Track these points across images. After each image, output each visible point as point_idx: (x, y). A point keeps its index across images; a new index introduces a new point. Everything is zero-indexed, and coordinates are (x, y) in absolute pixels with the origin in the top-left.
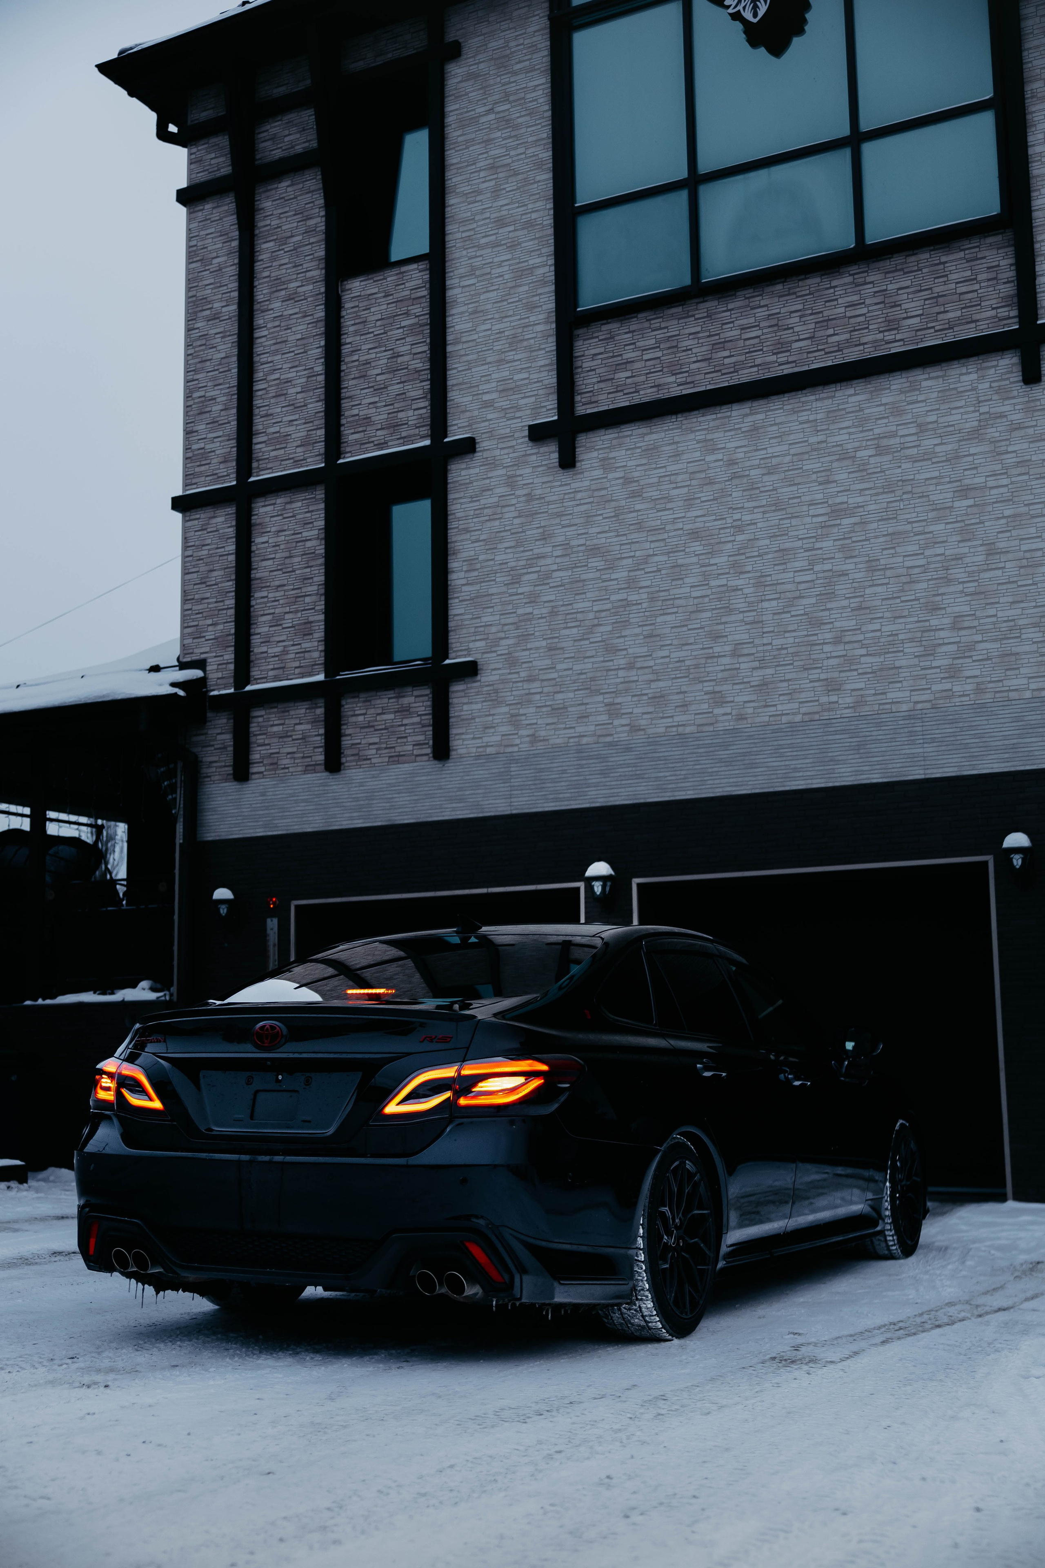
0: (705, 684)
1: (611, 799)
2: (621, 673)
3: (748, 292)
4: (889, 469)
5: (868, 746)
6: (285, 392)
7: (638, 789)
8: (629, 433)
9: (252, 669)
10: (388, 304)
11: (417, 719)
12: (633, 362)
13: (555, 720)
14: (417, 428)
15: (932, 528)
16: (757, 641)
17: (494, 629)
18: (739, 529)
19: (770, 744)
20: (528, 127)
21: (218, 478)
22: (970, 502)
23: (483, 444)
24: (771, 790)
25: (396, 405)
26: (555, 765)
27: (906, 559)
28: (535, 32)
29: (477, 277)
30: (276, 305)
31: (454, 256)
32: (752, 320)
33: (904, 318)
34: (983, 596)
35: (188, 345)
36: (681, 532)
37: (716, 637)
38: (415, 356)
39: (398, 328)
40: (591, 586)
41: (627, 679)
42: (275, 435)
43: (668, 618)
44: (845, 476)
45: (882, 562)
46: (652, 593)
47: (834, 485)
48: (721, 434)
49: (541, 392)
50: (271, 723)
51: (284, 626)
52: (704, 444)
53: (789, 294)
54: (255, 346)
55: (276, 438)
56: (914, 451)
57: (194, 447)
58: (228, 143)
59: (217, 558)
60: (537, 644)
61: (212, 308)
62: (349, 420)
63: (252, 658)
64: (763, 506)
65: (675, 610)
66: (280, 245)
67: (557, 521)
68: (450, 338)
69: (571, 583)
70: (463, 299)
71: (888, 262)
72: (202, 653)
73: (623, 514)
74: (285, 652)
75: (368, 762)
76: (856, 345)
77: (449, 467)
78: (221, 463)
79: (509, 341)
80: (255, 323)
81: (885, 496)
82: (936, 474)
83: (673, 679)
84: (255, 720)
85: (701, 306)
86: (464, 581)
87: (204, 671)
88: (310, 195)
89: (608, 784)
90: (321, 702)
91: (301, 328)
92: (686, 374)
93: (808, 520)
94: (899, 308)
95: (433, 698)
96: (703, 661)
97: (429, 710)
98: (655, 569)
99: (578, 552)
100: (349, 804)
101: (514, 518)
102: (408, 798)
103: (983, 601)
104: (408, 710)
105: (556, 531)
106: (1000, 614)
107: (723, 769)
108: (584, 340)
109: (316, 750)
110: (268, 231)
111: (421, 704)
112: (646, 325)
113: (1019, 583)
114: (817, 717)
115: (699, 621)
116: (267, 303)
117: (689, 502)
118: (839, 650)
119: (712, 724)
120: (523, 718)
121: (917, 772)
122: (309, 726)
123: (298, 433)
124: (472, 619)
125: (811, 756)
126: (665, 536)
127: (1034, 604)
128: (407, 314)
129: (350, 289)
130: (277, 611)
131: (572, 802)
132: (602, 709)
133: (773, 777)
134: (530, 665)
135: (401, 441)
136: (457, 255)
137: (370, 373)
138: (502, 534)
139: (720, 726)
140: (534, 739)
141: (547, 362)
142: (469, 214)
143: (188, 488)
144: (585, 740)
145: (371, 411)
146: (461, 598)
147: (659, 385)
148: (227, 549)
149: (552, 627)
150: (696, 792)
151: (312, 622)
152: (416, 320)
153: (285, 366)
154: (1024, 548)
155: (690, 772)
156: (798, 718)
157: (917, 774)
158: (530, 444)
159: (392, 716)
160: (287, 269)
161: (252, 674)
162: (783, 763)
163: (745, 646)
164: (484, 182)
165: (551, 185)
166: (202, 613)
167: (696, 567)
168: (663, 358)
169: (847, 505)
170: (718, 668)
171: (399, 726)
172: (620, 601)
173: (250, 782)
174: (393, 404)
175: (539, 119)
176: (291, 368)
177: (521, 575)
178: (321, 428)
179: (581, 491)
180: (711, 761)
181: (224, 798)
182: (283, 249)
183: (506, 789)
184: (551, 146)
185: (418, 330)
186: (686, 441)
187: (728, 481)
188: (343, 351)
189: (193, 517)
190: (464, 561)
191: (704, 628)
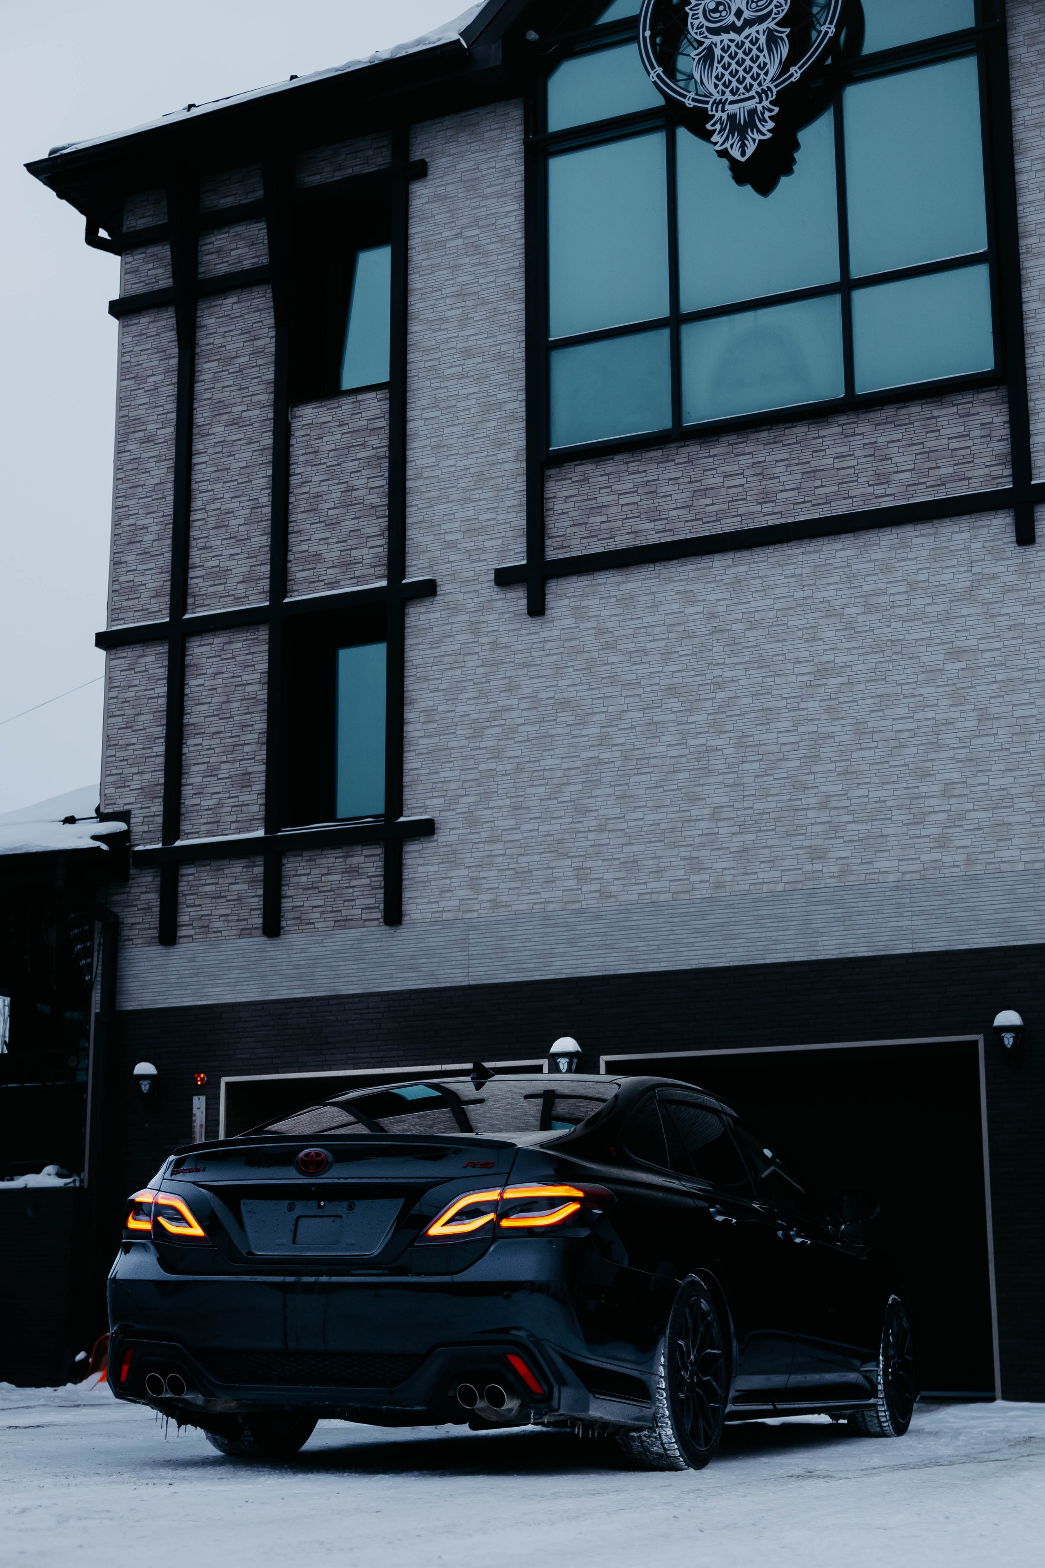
0: (682, 849)
1: (578, 970)
2: (591, 836)
3: (732, 438)
4: (878, 628)
5: (854, 918)
6: (226, 523)
7: (608, 959)
8: (604, 581)
9: (183, 823)
10: (343, 434)
11: (367, 881)
12: (608, 506)
14: (372, 567)
15: (922, 691)
16: (737, 805)
17: (453, 786)
18: (720, 686)
19: (750, 914)
20: (498, 255)
21: (149, 614)
22: (962, 665)
23: (444, 588)
24: (751, 963)
25: (349, 542)
26: (518, 933)
27: (894, 722)
28: (508, 155)
29: (441, 409)
30: (218, 429)
31: (415, 386)
32: (736, 467)
33: (895, 473)
34: (974, 763)
35: (117, 469)
36: (657, 687)
37: (694, 799)
38: (372, 491)
39: (353, 460)
40: (560, 742)
41: (597, 842)
42: (214, 570)
43: (642, 778)
44: (831, 633)
45: (870, 724)
46: (626, 751)
47: (821, 642)
48: (702, 586)
49: (509, 534)
50: (203, 882)
51: (220, 776)
52: (684, 595)
53: (775, 442)
54: (193, 473)
55: (215, 572)
56: (904, 610)
57: (122, 579)
58: (169, 253)
59: (146, 701)
60: (500, 803)
61: (146, 430)
62: (296, 556)
63: (183, 810)
64: (745, 663)
65: (650, 770)
66: (223, 366)
67: (525, 671)
68: (410, 473)
69: (538, 738)
70: (425, 432)
71: (878, 414)
72: (125, 804)
73: (596, 666)
74: (220, 805)
75: (312, 926)
76: (845, 498)
77: (407, 611)
78: (152, 597)
79: (475, 478)
80: (194, 448)
81: (873, 656)
82: (927, 635)
83: (648, 842)
84: (185, 878)
85: (682, 450)
86: (421, 733)
87: (128, 824)
88: (259, 313)
89: (576, 954)
90: (260, 860)
91: (246, 455)
92: (665, 522)
93: (793, 678)
94: (889, 462)
95: (385, 858)
96: (680, 825)
97: (381, 871)
98: (629, 726)
99: (546, 705)
100: (289, 972)
101: (478, 667)
102: (356, 967)
103: (974, 769)
104: (357, 871)
105: (522, 683)
106: (992, 782)
107: (699, 939)
108: (556, 481)
109: (253, 913)
110: (211, 350)
111: (371, 864)
112: (624, 467)
113: (1012, 751)
114: (800, 886)
115: (675, 782)
116: (208, 427)
117: (667, 656)
118: (824, 817)
119: (687, 892)
120: (484, 881)
121: (904, 946)
122: (246, 886)
123: (240, 568)
124: (429, 774)
125: (793, 927)
126: (641, 691)
127: (1027, 772)
128: (363, 445)
129: (301, 416)
130: (212, 760)
131: (536, 973)
132: (569, 874)
133: (752, 949)
134: (493, 825)
135: (355, 581)
136: (419, 385)
137: (320, 507)
138: (464, 684)
139: (697, 894)
140: (495, 904)
141: (516, 502)
142: (433, 342)
143: (114, 623)
144: (551, 907)
145: (321, 547)
146: (417, 752)
147: (636, 532)
148: (157, 691)
149: (517, 785)
150: (671, 963)
151: (251, 773)
152: (373, 452)
153: (226, 495)
154: (1017, 714)
155: (664, 942)
156: (780, 887)
157: (905, 948)
158: (496, 589)
159: (339, 877)
160: (230, 391)
161: (182, 828)
162: (763, 935)
163: (725, 810)
164: (449, 310)
165: (523, 316)
166: (126, 760)
167: (672, 724)
168: (640, 504)
169: (832, 665)
170: (695, 832)
171: (347, 887)
172: (591, 758)
173: (177, 946)
174: (346, 541)
175: (511, 246)
176: (233, 498)
177: (484, 728)
178: (266, 564)
179: (550, 641)
180: (685, 931)
181: (146, 964)
182: (227, 370)
183: (463, 958)
184: (524, 275)
185: (374, 463)
186: (662, 592)
187: (709, 634)
188: (292, 482)
189: (117, 656)
190: (421, 712)
191: (681, 789)
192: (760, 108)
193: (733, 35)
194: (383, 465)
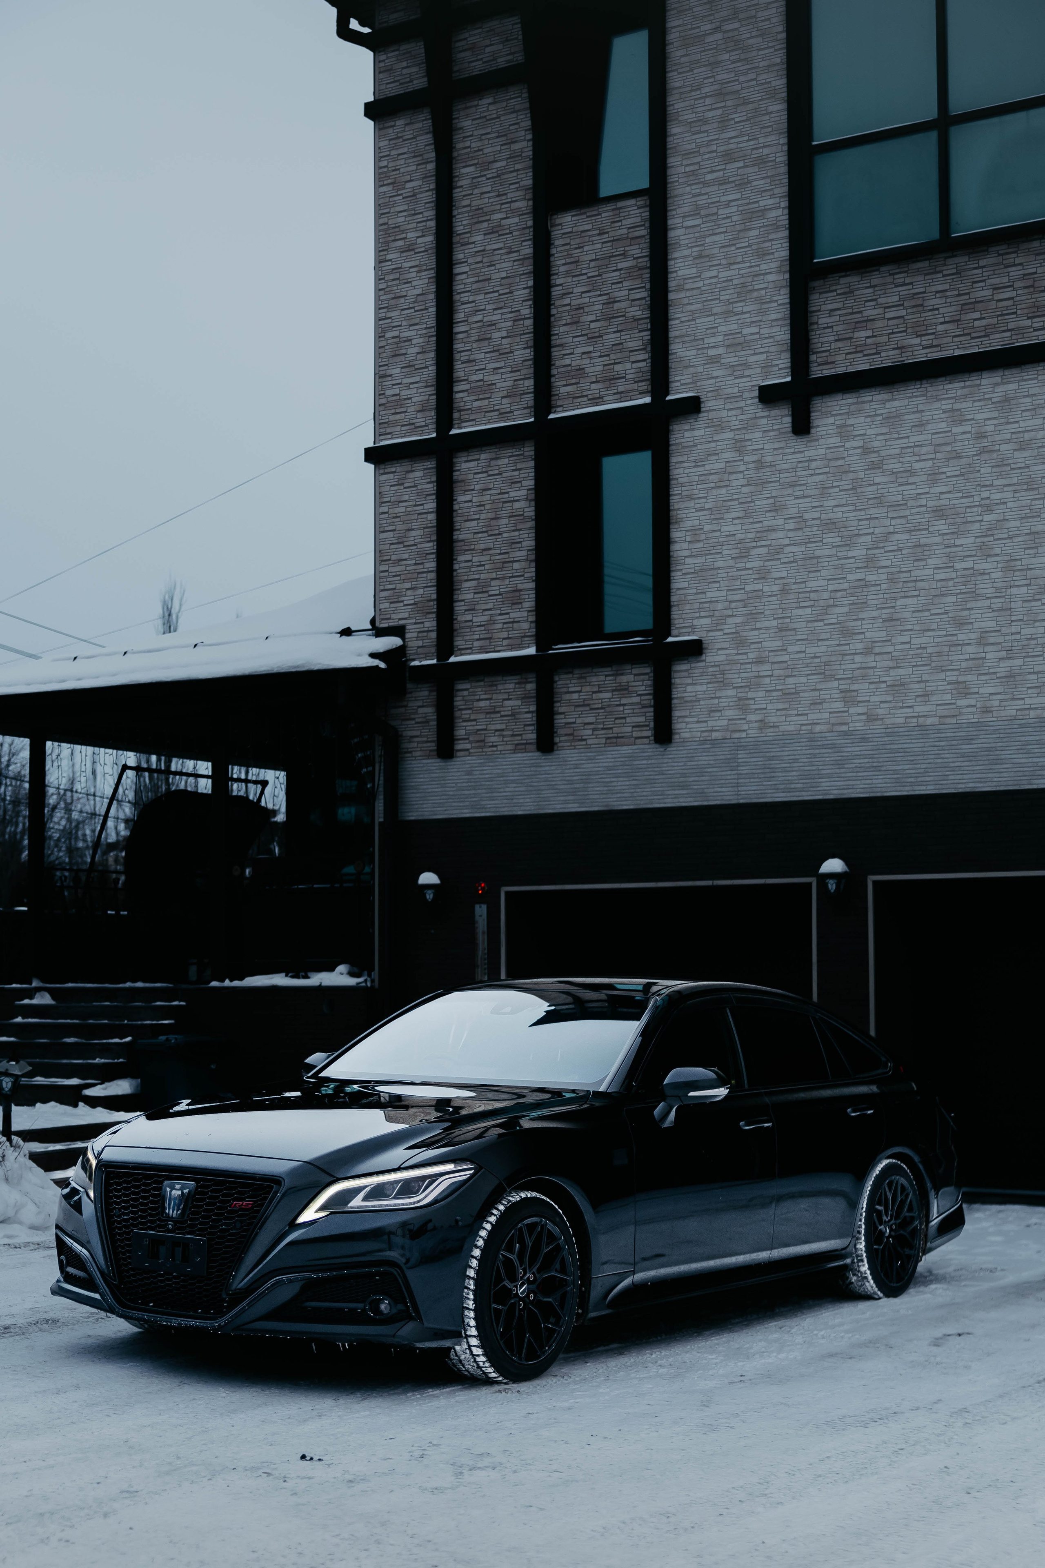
0: (948, 673)
1: (846, 791)
2: (858, 658)
3: (1002, 249)
6: (489, 336)
7: (874, 781)
8: (870, 398)
9: (455, 639)
10: (603, 243)
11: (637, 699)
12: (873, 320)
13: (786, 706)
14: (635, 382)
16: (1004, 630)
17: (720, 606)
18: (988, 508)
19: (1017, 739)
20: (759, 50)
21: (416, 428)
23: (709, 404)
24: (1017, 788)
25: (612, 357)
26: (786, 753)
29: (702, 217)
30: (478, 238)
31: (676, 192)
32: (1006, 279)
35: (379, 279)
36: (924, 509)
37: (961, 623)
38: (634, 303)
39: (614, 271)
40: (826, 564)
41: (864, 665)
42: (479, 384)
43: (909, 601)
46: (892, 573)
48: (970, 404)
49: (772, 349)
50: (477, 697)
51: (490, 593)
52: (951, 414)
54: (455, 283)
55: (479, 387)
57: (388, 393)
58: (423, 51)
59: (416, 517)
60: (767, 624)
61: (406, 238)
62: (559, 370)
63: (456, 626)
64: (1014, 484)
65: (917, 593)
66: (481, 171)
67: (790, 491)
68: (672, 284)
69: (804, 559)
70: (687, 241)
72: (400, 619)
73: (861, 486)
74: (492, 621)
75: (584, 743)
77: (671, 428)
78: (418, 411)
79: (737, 290)
80: (454, 258)
83: (914, 666)
84: (460, 693)
85: (950, 261)
86: (687, 553)
87: (403, 638)
88: (515, 115)
89: (843, 775)
90: (532, 677)
91: (506, 265)
92: (933, 337)
95: (655, 676)
96: (946, 649)
97: (650, 690)
98: (896, 548)
99: (812, 526)
100: (562, 787)
101: (743, 486)
102: (628, 783)
104: (627, 689)
105: (788, 503)
107: (966, 764)
108: (821, 293)
109: (527, 728)
110: (468, 153)
111: (640, 683)
112: (889, 279)
115: (942, 606)
116: (468, 235)
117: (934, 477)
119: (954, 716)
120: (752, 702)
122: (519, 703)
123: (504, 382)
124: (696, 594)
126: (907, 512)
128: (624, 255)
129: (560, 224)
130: (483, 576)
131: (804, 793)
132: (836, 696)
133: (1018, 774)
134: (760, 645)
135: (618, 396)
136: (680, 192)
137: (583, 319)
138: (729, 503)
139: (964, 719)
140: (763, 724)
141: (780, 316)
142: (693, 146)
143: (382, 437)
144: (818, 728)
145: (584, 362)
146: (684, 571)
147: (903, 347)
148: (426, 506)
149: (783, 606)
150: (937, 787)
151: (521, 590)
152: (634, 263)
153: (488, 307)
158: (760, 406)
159: (609, 695)
160: (489, 198)
161: (456, 643)
162: (1030, 760)
163: (991, 634)
164: (709, 110)
165: (785, 117)
166: (399, 575)
167: (939, 547)
168: (906, 317)
170: (961, 657)
171: (618, 705)
172: (857, 580)
173: (455, 759)
174: (608, 355)
175: (772, 41)
176: (495, 309)
177: (750, 548)
178: (529, 378)
179: (815, 460)
180: (952, 755)
181: (426, 776)
182: (485, 175)
183: (732, 777)
184: (785, 72)
185: (636, 274)
186: (930, 410)
187: (976, 455)
188: (553, 294)
189: (386, 471)
190: (687, 531)
191: (947, 613)
194: (644, 276)
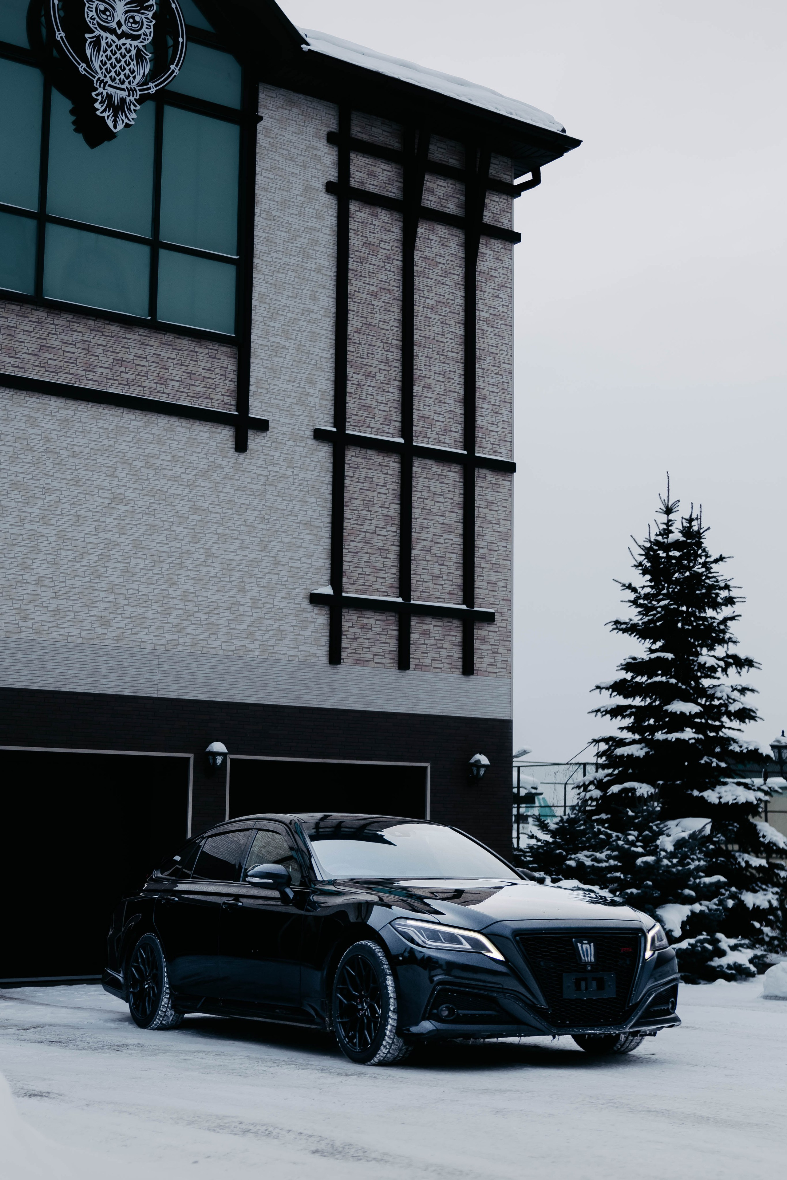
0: (14, 602)
3: (70, 317)
4: (153, 480)
5: (124, 669)
15: (175, 528)
18: (49, 490)
19: (58, 655)
22: (199, 518)
24: (56, 689)
27: (158, 545)
32: (71, 339)
33: (170, 379)
34: (201, 582)
36: (5, 480)
37: (26, 568)
44: (124, 475)
45: (143, 543)
47: (117, 479)
48: (42, 416)
52: (28, 418)
53: (97, 331)
56: (169, 473)
64: (67, 479)
71: (163, 336)
81: (148, 497)
82: (180, 493)
85: (35, 312)
92: (19, 360)
93: (98, 499)
94: (167, 371)
96: (15, 584)
103: (200, 586)
106: (210, 596)
107: (22, 668)
113: (222, 579)
114: (92, 642)
115: (13, 552)
117: (14, 459)
118: (110, 597)
119: (17, 633)
121: (153, 692)
125: (86, 669)
127: (228, 595)
133: (59, 680)
139: (23, 636)
154: (226, 557)
156: (79, 640)
157: (152, 693)
162: (66, 671)
163: (46, 579)
167: (14, 510)
169: (123, 496)
170: (25, 591)
180: (14, 661)
186: (14, 411)
187: (44, 452)
191: (16, 558)
192: (128, 99)
193: (114, 38)
